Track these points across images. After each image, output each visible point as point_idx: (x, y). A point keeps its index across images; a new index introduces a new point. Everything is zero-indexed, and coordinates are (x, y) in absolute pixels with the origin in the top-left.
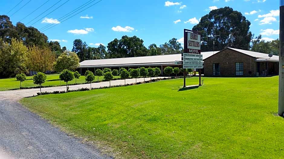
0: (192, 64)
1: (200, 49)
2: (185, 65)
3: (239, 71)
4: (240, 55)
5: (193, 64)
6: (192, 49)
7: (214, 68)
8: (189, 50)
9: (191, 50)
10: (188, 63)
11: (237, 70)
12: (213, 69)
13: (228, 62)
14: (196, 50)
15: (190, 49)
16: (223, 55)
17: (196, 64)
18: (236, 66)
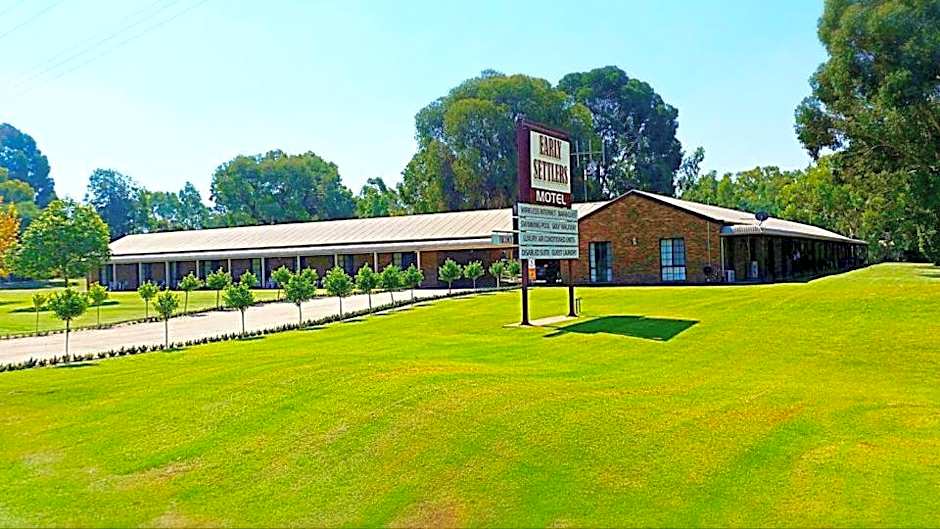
0: (546, 244)
1: (569, 192)
2: (524, 248)
3: (673, 266)
4: (675, 213)
5: (551, 243)
6: (546, 191)
7: (593, 259)
8: (538, 192)
9: (543, 193)
10: (534, 237)
11: (664, 263)
12: (590, 262)
13: (637, 239)
14: (557, 193)
15: (541, 190)
16: (618, 215)
17: (560, 243)
18: (663, 250)
